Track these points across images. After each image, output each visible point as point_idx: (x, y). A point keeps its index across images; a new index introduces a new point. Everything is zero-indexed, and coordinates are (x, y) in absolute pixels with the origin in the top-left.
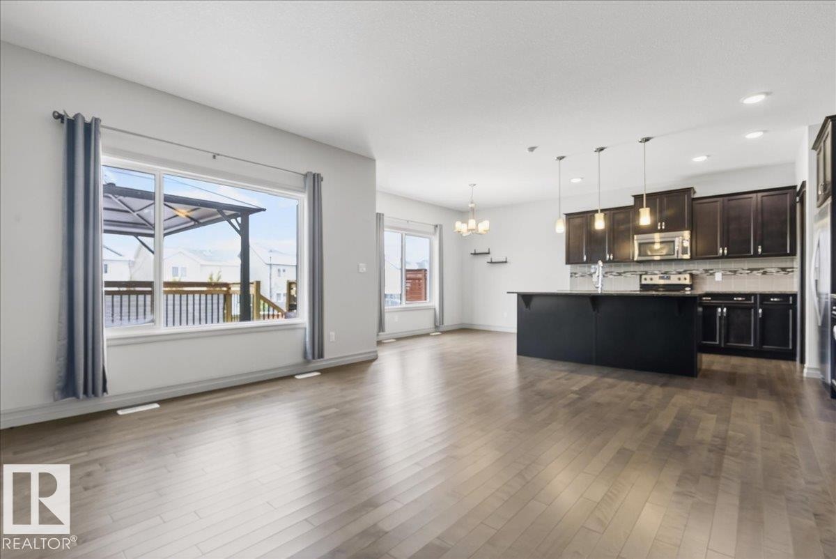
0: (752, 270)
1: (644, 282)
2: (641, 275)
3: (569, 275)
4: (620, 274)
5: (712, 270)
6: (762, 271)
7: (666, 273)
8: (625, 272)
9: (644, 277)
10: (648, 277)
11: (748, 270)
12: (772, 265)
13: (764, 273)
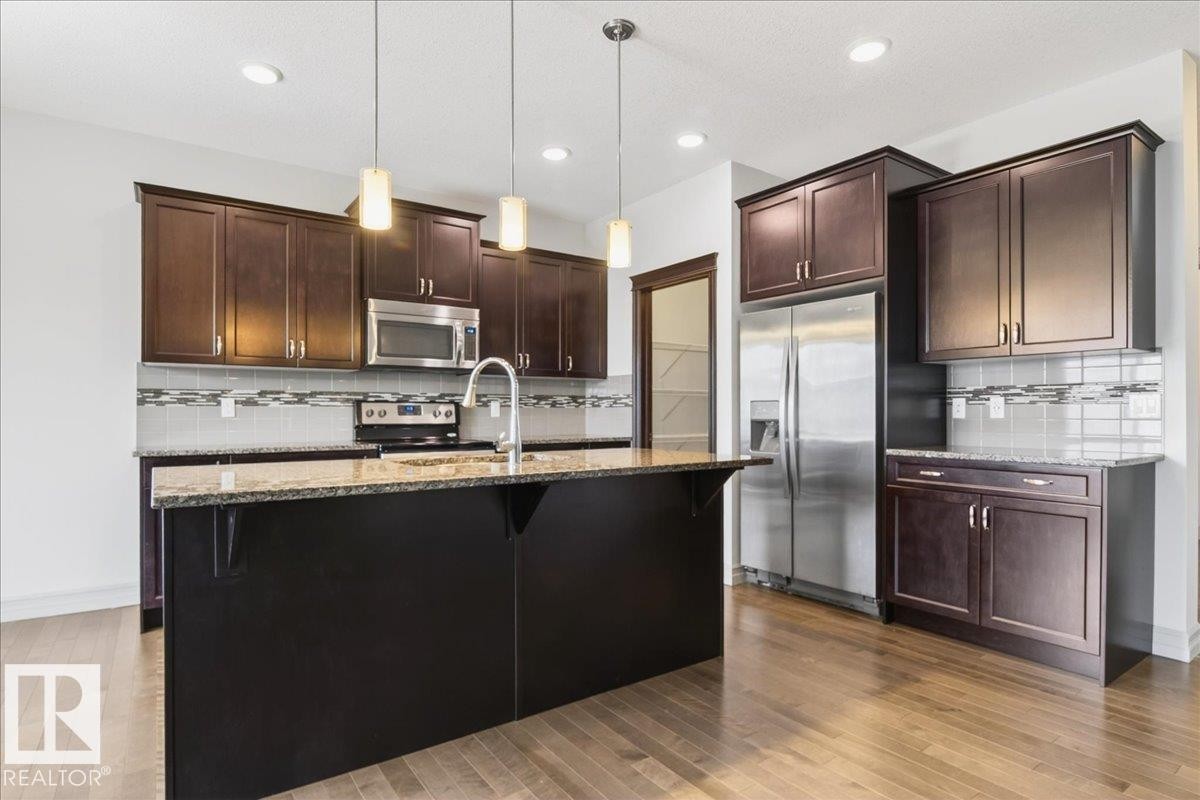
0: (539, 398)
1: (366, 420)
2: (358, 404)
3: (134, 396)
4: (300, 399)
5: (485, 396)
6: (550, 401)
7: (406, 398)
8: (313, 394)
9: (365, 407)
10: (377, 408)
11: (534, 398)
12: (561, 390)
13: (554, 405)
